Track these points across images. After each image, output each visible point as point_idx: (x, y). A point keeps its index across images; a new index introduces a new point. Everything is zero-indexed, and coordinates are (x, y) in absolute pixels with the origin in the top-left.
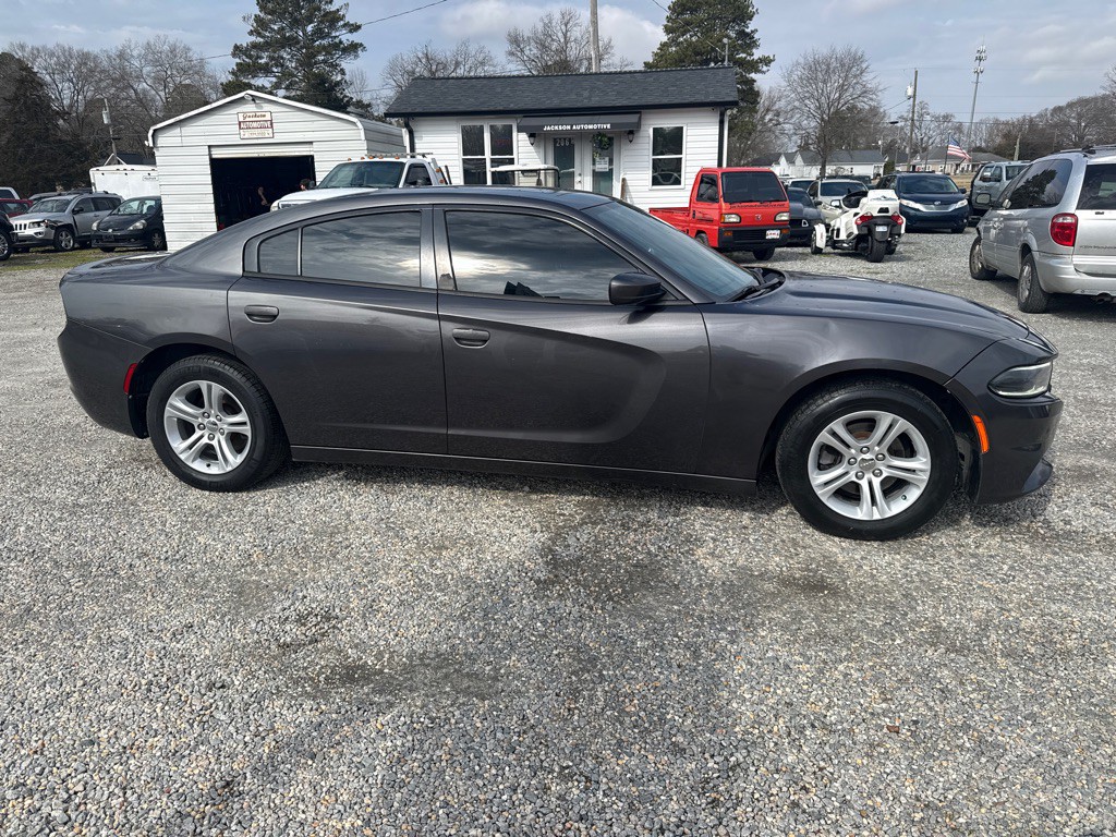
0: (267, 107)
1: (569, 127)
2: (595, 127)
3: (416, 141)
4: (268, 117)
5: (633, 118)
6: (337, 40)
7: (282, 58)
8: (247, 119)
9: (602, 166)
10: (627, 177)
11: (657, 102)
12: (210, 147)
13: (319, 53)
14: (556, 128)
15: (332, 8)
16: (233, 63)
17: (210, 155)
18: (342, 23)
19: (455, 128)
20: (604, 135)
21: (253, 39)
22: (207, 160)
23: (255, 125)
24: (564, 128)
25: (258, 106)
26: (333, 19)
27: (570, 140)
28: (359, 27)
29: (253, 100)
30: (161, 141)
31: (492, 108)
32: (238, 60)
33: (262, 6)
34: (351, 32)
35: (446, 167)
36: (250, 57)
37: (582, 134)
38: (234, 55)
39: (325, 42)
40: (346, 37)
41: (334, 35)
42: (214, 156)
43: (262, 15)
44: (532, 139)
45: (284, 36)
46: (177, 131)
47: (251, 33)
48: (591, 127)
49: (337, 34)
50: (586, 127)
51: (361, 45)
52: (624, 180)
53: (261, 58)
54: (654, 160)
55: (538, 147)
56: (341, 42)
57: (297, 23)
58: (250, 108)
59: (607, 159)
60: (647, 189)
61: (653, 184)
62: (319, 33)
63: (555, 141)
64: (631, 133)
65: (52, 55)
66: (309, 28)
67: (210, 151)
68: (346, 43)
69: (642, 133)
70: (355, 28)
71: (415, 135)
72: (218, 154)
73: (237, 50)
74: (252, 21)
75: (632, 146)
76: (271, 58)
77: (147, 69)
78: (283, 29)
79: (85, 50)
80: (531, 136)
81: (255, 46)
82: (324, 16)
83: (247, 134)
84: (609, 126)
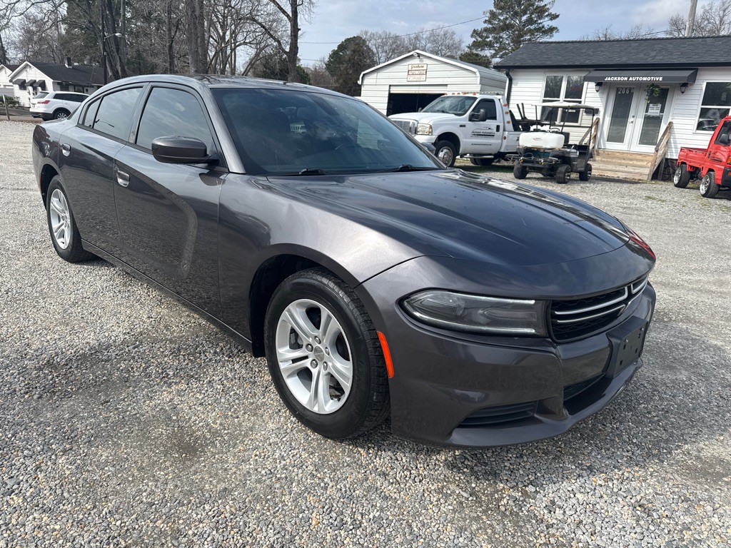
0: (426, 61)
1: (626, 79)
2: (649, 79)
3: (513, 86)
4: (425, 68)
5: (687, 73)
6: (541, 25)
7: (501, 37)
8: (414, 69)
9: (654, 111)
10: (673, 121)
11: (713, 60)
12: (390, 86)
13: (526, 34)
14: (615, 79)
15: (542, 4)
16: (470, 41)
17: (389, 91)
18: (547, 13)
19: (542, 77)
20: (657, 87)
21: (486, 25)
22: (387, 94)
23: (417, 72)
24: (622, 79)
25: (421, 61)
26: (541, 11)
27: (630, 90)
28: (558, 16)
29: (419, 56)
30: (367, 81)
31: (571, 64)
32: (474, 39)
33: (496, 5)
34: (551, 19)
35: (522, 104)
36: (481, 37)
37: (640, 85)
38: (472, 36)
39: (532, 27)
40: (546, 23)
41: (539, 21)
42: (391, 92)
43: (494, 10)
44: (598, 87)
45: (505, 24)
46: (374, 75)
47: (485, 22)
48: (645, 79)
49: (542, 21)
50: (641, 79)
51: (556, 28)
52: (670, 123)
53: (488, 37)
54: (702, 108)
55: (602, 93)
56: (543, 27)
57: (516, 14)
58: (416, 61)
59: (660, 106)
60: (691, 132)
61: (698, 129)
62: (530, 21)
63: (618, 90)
64: (685, 86)
65: (380, 37)
66: (524, 18)
67: (390, 88)
68: (546, 27)
69: (696, 86)
70: (555, 17)
71: (514, 82)
72: (395, 90)
73: (475, 33)
74: (488, 15)
75: (683, 97)
76: (495, 38)
77: (429, 45)
78: (507, 19)
79: (397, 35)
80: (599, 84)
81: (486, 30)
82: (536, 9)
83: (411, 78)
84: (661, 79)
